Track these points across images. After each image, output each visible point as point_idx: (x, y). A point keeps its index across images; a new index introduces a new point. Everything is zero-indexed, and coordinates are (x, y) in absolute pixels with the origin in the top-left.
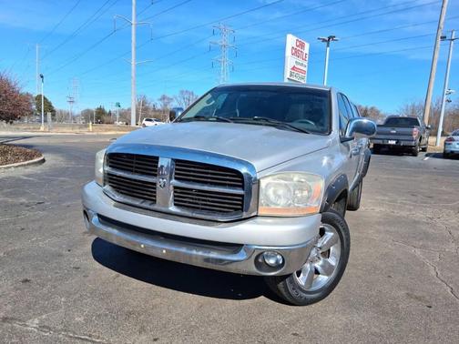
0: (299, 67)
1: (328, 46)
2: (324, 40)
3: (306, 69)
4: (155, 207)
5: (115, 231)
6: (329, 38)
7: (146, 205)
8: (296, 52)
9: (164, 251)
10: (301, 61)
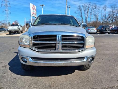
0: (34, 12)
1: (42, 7)
2: (41, 6)
3: (36, 13)
4: (57, 51)
5: (42, 62)
6: (42, 5)
7: (53, 51)
8: (33, 9)
9: (63, 64)
10: (34, 11)
